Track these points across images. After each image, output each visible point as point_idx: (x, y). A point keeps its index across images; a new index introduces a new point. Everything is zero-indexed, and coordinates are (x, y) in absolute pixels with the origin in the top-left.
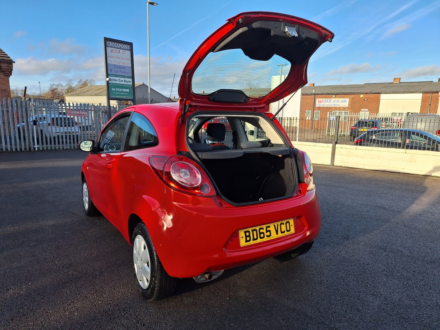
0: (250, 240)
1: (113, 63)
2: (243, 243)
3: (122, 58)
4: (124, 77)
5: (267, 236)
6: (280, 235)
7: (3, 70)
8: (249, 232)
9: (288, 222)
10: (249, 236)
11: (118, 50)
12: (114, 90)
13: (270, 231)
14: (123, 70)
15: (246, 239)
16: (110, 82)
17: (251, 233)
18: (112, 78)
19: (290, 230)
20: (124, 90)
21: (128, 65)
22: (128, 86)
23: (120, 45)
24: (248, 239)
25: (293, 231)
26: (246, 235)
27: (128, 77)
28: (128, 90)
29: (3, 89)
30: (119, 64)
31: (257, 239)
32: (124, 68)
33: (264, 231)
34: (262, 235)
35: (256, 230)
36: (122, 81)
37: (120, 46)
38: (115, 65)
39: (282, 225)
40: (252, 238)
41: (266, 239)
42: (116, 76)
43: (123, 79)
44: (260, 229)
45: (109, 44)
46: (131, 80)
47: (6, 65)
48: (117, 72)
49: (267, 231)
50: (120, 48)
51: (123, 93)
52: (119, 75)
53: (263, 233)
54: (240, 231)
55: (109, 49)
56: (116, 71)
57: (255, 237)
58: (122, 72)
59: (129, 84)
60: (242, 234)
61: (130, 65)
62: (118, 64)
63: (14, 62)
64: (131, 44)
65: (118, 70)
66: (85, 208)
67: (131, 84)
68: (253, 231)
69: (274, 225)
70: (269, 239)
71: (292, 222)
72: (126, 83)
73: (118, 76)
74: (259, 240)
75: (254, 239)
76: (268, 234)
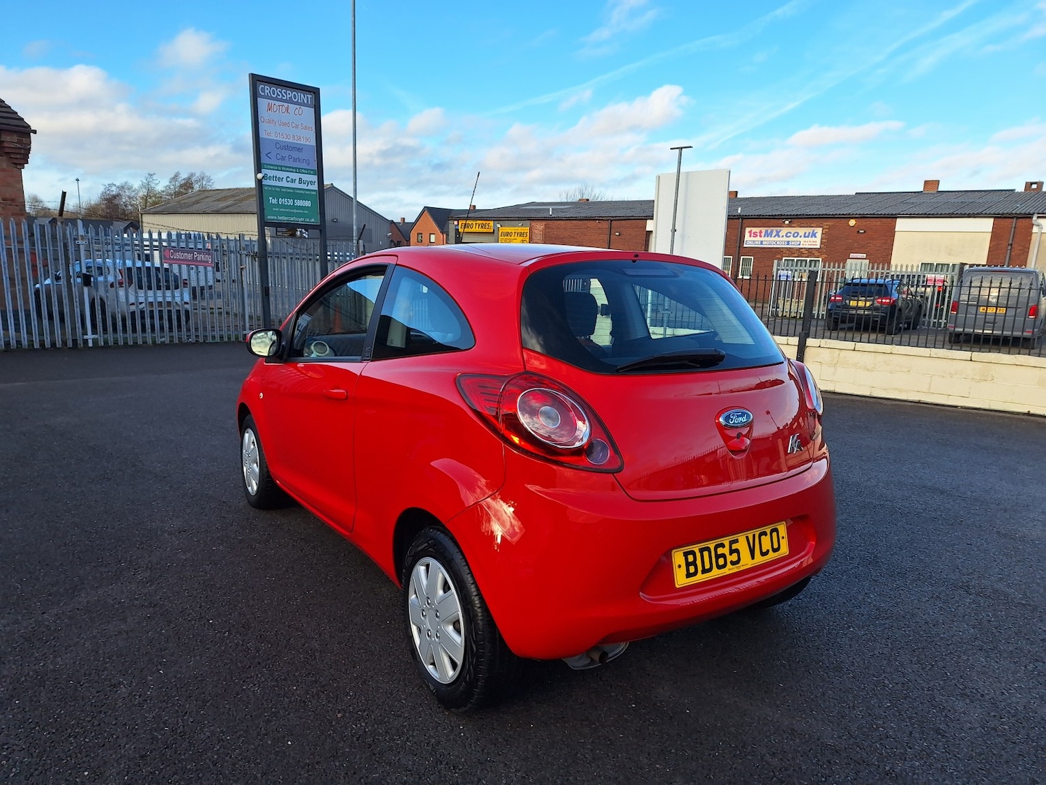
0: (695, 573)
1: (273, 137)
2: (681, 579)
3: (294, 125)
4: (298, 170)
5: (733, 563)
6: (759, 559)
7: (7, 150)
8: (693, 553)
9: (776, 530)
10: (694, 563)
11: (286, 105)
12: (274, 201)
13: (737, 551)
14: (295, 154)
15: (688, 570)
16: (264, 182)
17: (698, 555)
18: (270, 173)
19: (778, 549)
20: (299, 203)
21: (308, 143)
22: (307, 192)
23: (290, 94)
24: (692, 569)
25: (785, 550)
26: (686, 559)
27: (308, 172)
28: (308, 204)
29: (8, 196)
30: (287, 140)
31: (710, 570)
32: (299, 149)
33: (726, 551)
34: (721, 561)
35: (708, 549)
36: (293, 181)
37: (288, 96)
38: (277, 142)
39: (763, 537)
40: (700, 568)
41: (729, 569)
42: (280, 168)
43: (296, 176)
44: (716, 547)
45: (263, 90)
46: (315, 178)
47: (15, 138)
48: (283, 158)
49: (732, 552)
50: (290, 101)
51: (295, 211)
52: (286, 167)
53: (723, 556)
54: (674, 551)
55: (262, 103)
56: (279, 157)
57: (707, 566)
58: (295, 160)
59: (310, 187)
60: (678, 558)
61: (313, 143)
62: (284, 140)
63: (35, 132)
64: (315, 92)
65: (285, 153)
66: (250, 488)
67: (315, 187)
68: (702, 551)
69: (747, 538)
70: (735, 569)
71: (782, 528)
72: (303, 186)
73: (283, 168)
74: (716, 573)
75: (704, 571)
76: (734, 557)
